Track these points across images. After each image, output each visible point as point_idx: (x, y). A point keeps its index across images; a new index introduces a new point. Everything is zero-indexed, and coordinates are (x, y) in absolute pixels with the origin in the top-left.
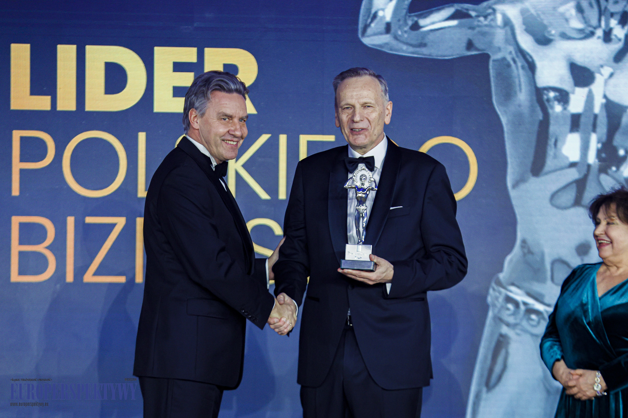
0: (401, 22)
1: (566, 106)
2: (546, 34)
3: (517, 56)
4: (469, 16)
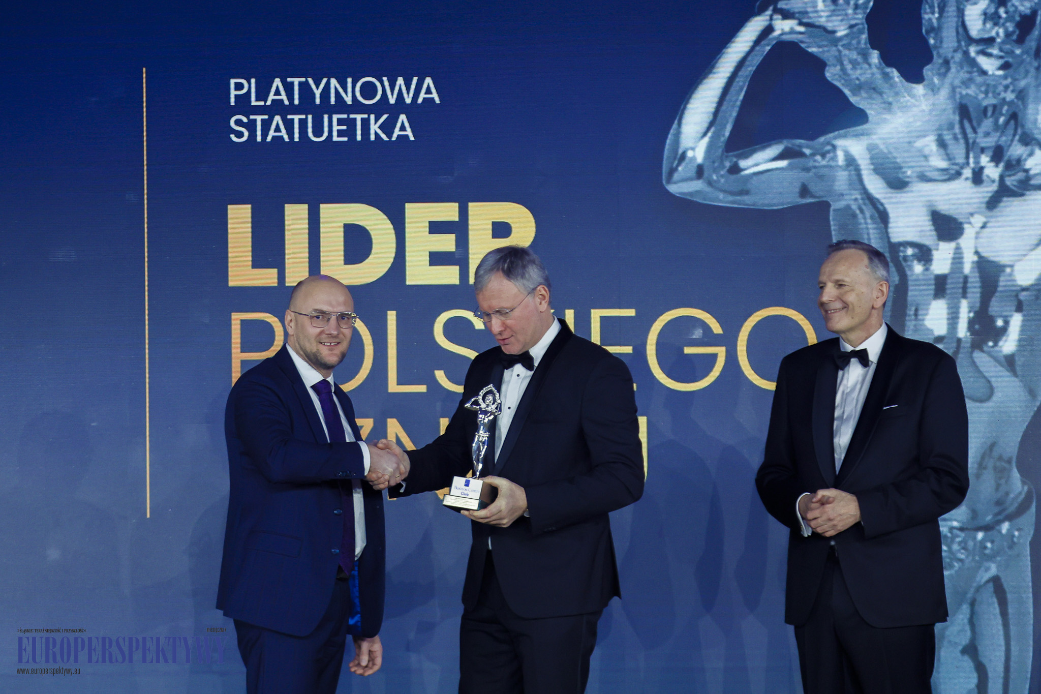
1: (928, 266)
2: (900, 176)
3: (865, 204)
4: (802, 155)
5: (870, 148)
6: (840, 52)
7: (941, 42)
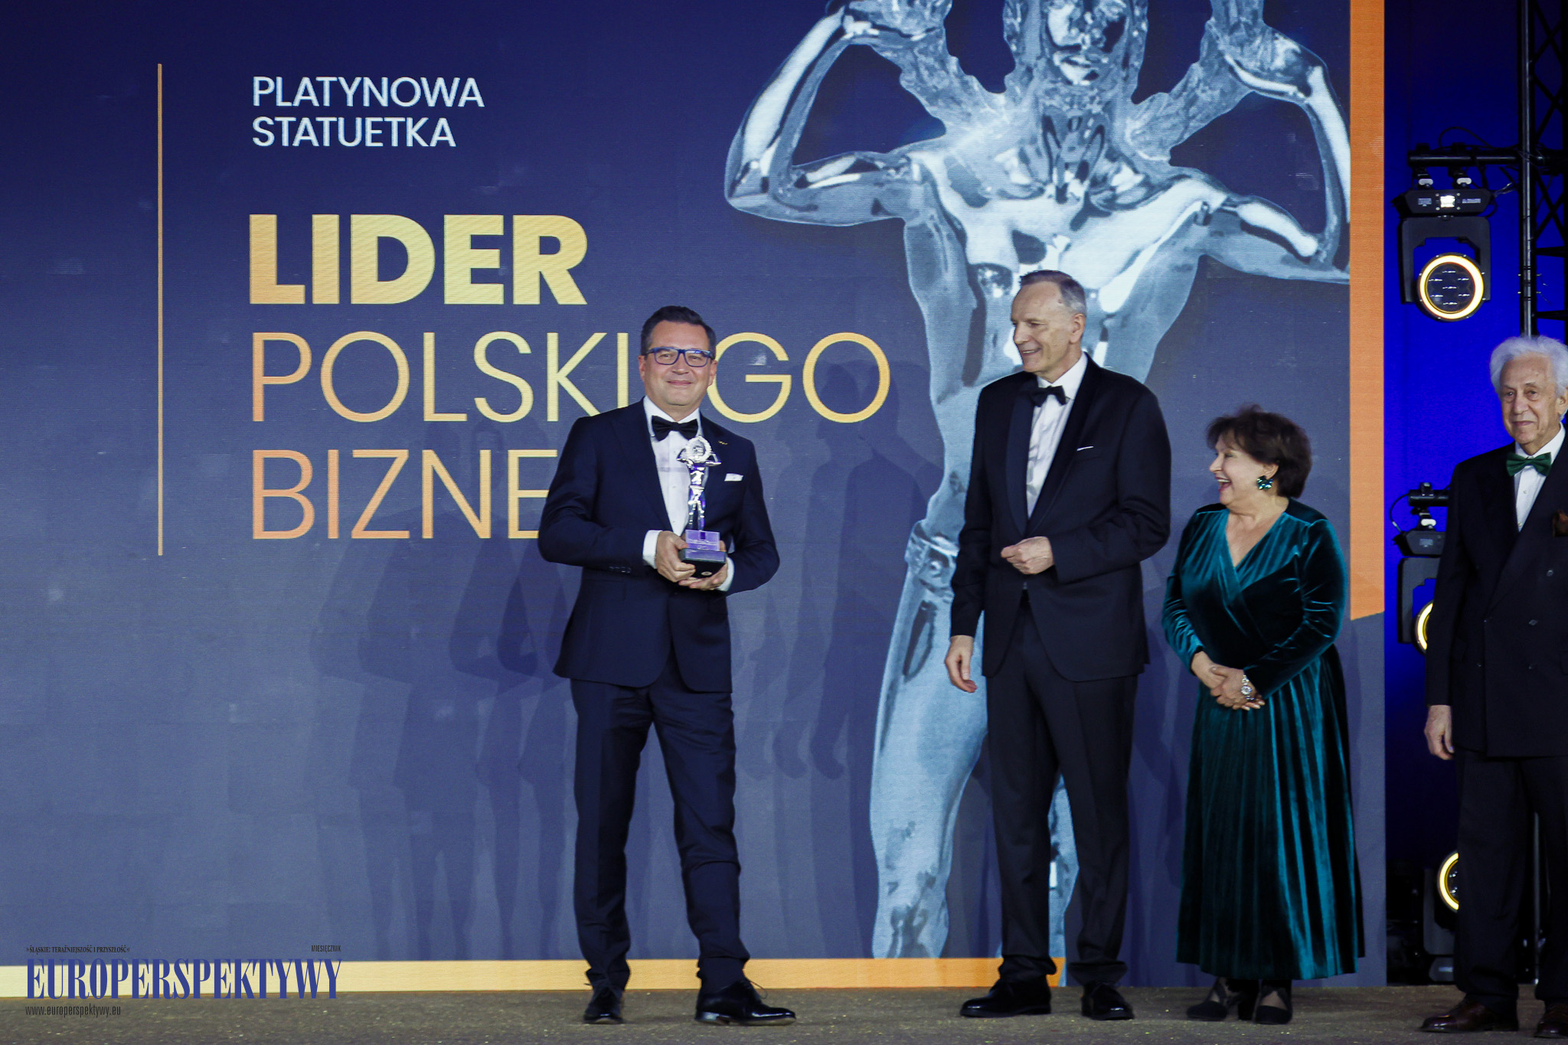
0: (783, 177)
1: (1008, 290)
2: (980, 192)
3: (941, 222)
4: (874, 168)
5: (948, 162)
6: (916, 58)
7: (1024, 48)
